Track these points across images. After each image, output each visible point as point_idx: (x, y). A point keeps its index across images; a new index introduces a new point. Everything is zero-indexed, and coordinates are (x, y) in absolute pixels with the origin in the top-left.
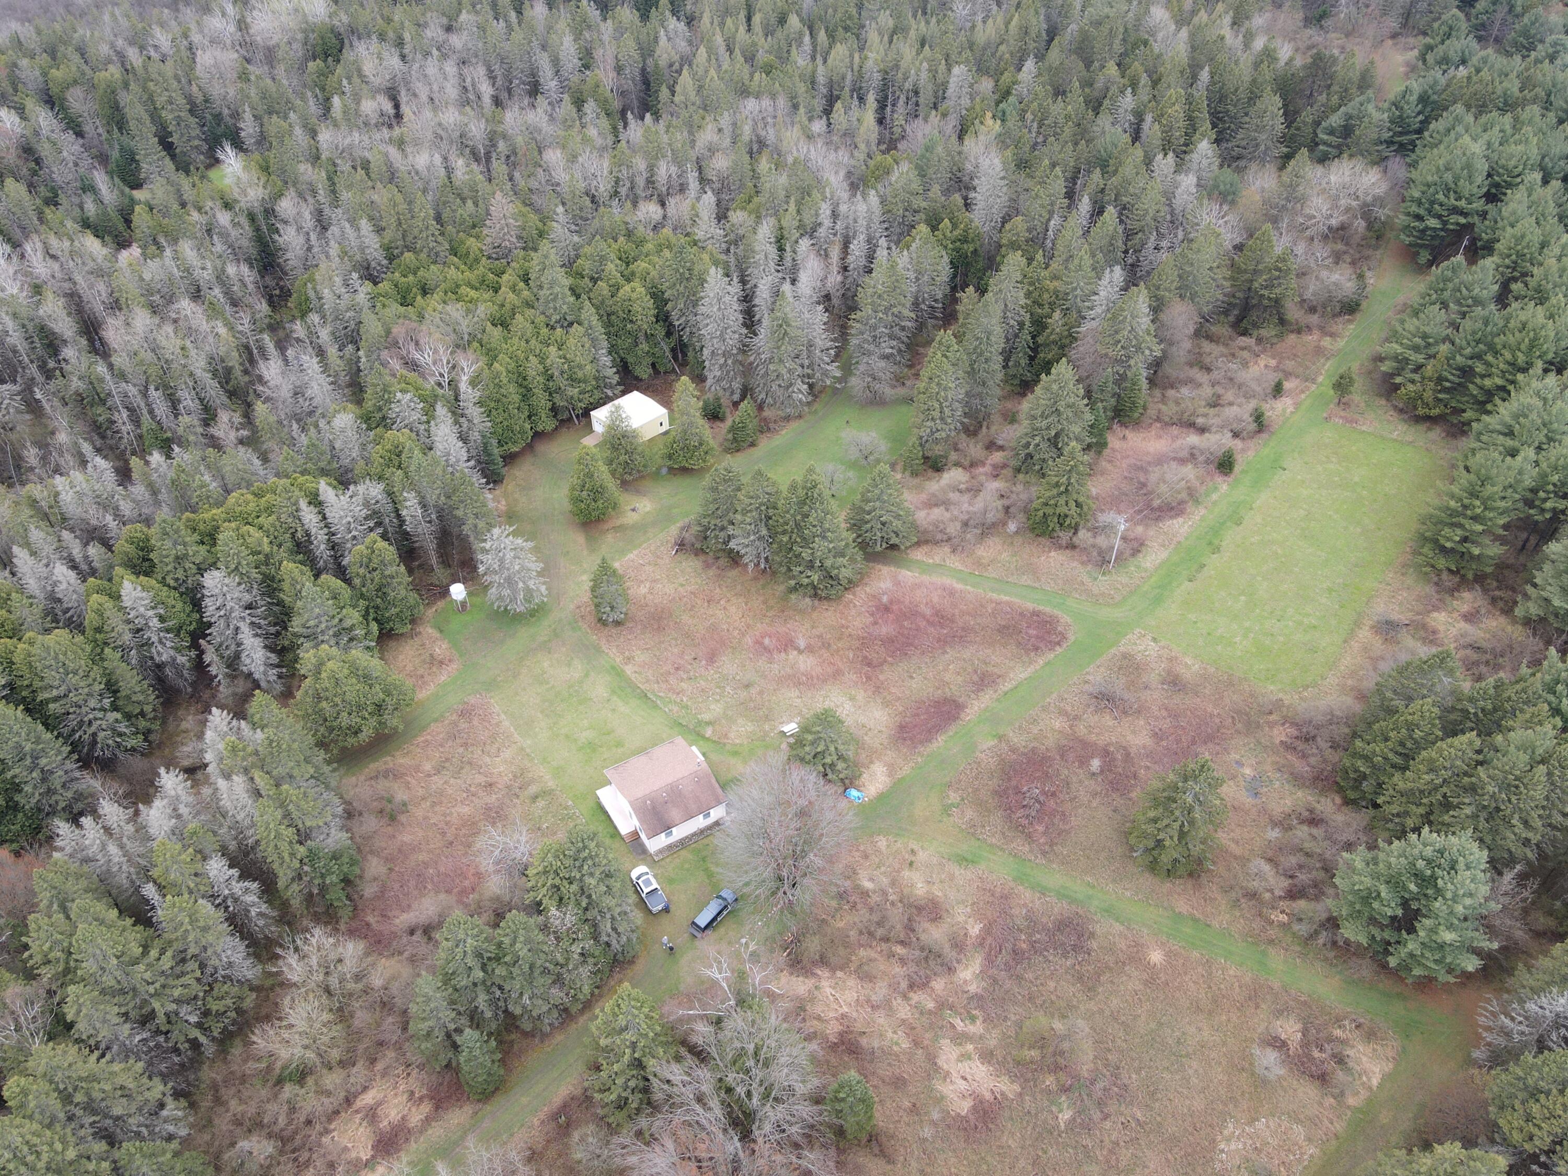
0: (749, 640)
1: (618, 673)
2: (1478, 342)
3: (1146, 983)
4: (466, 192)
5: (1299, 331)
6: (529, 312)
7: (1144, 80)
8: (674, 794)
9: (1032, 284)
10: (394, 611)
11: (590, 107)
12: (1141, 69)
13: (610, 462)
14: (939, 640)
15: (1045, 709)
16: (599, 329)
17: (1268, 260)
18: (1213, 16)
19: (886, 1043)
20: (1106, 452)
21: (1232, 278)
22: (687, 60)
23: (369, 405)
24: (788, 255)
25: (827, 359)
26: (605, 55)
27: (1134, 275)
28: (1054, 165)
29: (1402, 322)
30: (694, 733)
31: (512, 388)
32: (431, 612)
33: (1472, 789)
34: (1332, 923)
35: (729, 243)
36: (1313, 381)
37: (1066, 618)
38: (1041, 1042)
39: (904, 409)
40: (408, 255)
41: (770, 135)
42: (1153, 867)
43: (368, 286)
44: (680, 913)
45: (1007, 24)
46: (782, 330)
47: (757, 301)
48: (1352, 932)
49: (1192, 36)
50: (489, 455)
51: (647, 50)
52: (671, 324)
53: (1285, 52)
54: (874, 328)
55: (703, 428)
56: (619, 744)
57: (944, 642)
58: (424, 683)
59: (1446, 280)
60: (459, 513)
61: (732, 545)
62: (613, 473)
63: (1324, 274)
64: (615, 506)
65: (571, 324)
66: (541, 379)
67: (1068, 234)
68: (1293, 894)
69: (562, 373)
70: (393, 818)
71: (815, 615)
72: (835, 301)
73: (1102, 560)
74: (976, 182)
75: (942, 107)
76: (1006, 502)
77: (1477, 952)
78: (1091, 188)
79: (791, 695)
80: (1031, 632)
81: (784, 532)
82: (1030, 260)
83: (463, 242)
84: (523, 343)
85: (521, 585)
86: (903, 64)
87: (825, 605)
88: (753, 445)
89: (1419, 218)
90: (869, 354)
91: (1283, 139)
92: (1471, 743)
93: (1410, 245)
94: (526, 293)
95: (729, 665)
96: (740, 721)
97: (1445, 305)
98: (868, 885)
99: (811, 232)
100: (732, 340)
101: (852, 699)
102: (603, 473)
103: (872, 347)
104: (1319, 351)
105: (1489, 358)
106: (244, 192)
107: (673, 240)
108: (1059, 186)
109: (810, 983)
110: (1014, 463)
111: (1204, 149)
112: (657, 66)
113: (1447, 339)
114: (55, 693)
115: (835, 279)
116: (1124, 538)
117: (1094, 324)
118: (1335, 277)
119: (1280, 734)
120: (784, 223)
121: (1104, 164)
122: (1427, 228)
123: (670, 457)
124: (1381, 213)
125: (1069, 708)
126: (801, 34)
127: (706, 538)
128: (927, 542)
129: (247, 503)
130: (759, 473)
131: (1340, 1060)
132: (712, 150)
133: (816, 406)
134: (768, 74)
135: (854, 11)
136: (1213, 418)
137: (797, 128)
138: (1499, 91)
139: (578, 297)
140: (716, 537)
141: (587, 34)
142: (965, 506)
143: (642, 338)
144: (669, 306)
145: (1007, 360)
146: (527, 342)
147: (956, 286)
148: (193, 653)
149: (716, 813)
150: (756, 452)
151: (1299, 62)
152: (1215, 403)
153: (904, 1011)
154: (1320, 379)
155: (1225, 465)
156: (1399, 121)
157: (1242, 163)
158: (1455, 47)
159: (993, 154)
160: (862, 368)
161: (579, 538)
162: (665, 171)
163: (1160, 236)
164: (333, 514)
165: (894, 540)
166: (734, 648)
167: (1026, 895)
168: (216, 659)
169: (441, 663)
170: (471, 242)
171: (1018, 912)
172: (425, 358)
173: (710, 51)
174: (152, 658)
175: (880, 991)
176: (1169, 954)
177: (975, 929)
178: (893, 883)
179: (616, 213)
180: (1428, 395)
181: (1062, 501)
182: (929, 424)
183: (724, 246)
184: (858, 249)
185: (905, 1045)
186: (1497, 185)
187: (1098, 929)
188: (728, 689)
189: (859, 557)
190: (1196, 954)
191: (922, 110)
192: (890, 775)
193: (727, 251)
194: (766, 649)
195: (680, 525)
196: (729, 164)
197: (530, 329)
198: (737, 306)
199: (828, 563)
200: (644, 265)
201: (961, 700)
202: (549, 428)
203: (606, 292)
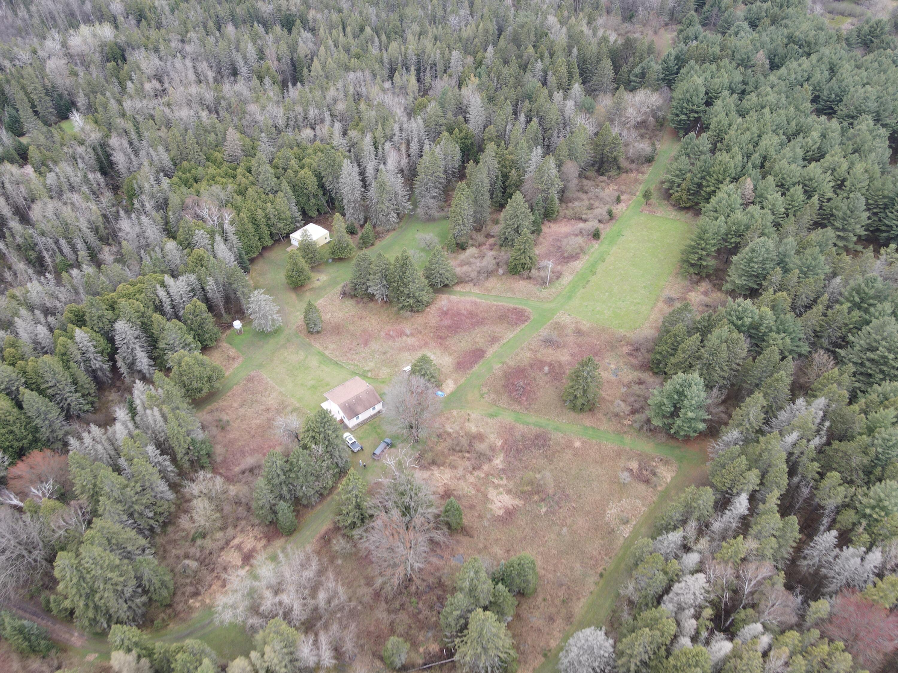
0: (383, 334)
1: (323, 355)
2: (703, 171)
3: (574, 455)
4: (210, 129)
5: (627, 172)
6: (254, 187)
7: (546, 54)
8: (358, 400)
9: (500, 157)
10: (207, 336)
11: (267, 80)
12: (544, 48)
13: (304, 257)
14: (472, 325)
15: (522, 349)
16: (291, 193)
17: (610, 139)
18: (578, 20)
19: (465, 492)
20: (542, 234)
21: (594, 149)
22: (314, 54)
23: (181, 238)
24: (380, 150)
25: (405, 201)
26: (271, 51)
27: (548, 149)
28: (506, 99)
29: (671, 164)
30: (364, 376)
31: (250, 225)
32: (224, 336)
33: (699, 358)
34: (649, 421)
35: (350, 147)
36: (635, 194)
37: (528, 309)
38: (531, 483)
39: (445, 222)
40: (185, 163)
41: (364, 91)
42: (574, 408)
44: (368, 451)
45: (477, 27)
46: (382, 188)
47: (367, 175)
48: (657, 422)
49: (569, 30)
50: (243, 259)
51: (293, 49)
52: (325, 189)
53: (613, 37)
54: (426, 184)
55: (348, 238)
56: (327, 384)
57: (474, 325)
58: (228, 368)
59: (688, 144)
60: (235, 286)
61: (369, 291)
62: (307, 262)
63: (636, 144)
64: (309, 279)
65: (277, 192)
66: (264, 220)
67: (515, 132)
68: (634, 412)
69: (275, 216)
70: (223, 429)
71: (412, 320)
72: (406, 172)
73: (543, 283)
74: (469, 109)
75: (449, 72)
76: (497, 261)
77: (704, 421)
78: (525, 109)
79: (406, 355)
80: (513, 317)
81: (395, 282)
82: (498, 146)
83: (212, 154)
84: (253, 203)
85: (270, 318)
86: (427, 51)
87: (417, 314)
88: (372, 245)
89: (677, 115)
90: (424, 196)
91: (614, 80)
92: (697, 338)
93: (675, 128)
94: (251, 178)
95: (374, 345)
96: (384, 368)
97: (688, 155)
98: (450, 430)
99: (391, 139)
100: (358, 194)
101: (434, 354)
102: (303, 263)
103: (426, 193)
104: (636, 180)
105: (708, 178)
106: (88, 135)
107: (322, 147)
108: (509, 109)
109: (429, 473)
110: (499, 242)
111: (577, 88)
112: (299, 57)
113: (690, 171)
114: (50, 384)
115: (404, 161)
116: (553, 272)
117: (531, 174)
118: (641, 145)
119: (626, 349)
120: (377, 135)
121: (530, 97)
122: (681, 120)
123: (333, 253)
124: (660, 114)
125: (533, 348)
126: (372, 36)
127: (356, 289)
128: (462, 282)
129: (128, 289)
130: (380, 254)
131: (655, 474)
132: (335, 100)
133: (401, 224)
134: (358, 58)
135: (398, 23)
136: (589, 215)
137: (377, 87)
138: (710, 53)
139: (278, 178)
140: (361, 288)
141: (259, 42)
142: (478, 264)
143: (312, 197)
144: (324, 179)
145: (492, 194)
146: (255, 202)
147: (464, 160)
148: (111, 363)
149: (379, 407)
150: (375, 247)
151: (619, 42)
152: (591, 208)
153: (471, 479)
154: (638, 194)
155: (596, 235)
156: (667, 69)
157: (596, 93)
158: (691, 31)
159: (476, 95)
160: (422, 203)
161: (293, 295)
162: (312, 113)
163: (559, 131)
164: (172, 291)
165: (446, 282)
166: (376, 338)
167: (520, 427)
168: (123, 365)
169: (234, 359)
170: (217, 154)
171: (518, 435)
172: (204, 213)
173: (327, 48)
174: (91, 367)
175: (460, 472)
176: (583, 442)
177: (499, 443)
178: (461, 428)
179: (290, 135)
180: (684, 197)
181: (522, 257)
182: (457, 227)
183: (348, 148)
184: (414, 145)
185: (473, 492)
186: (711, 98)
187: (552, 437)
188: (376, 355)
189: (431, 291)
190: (594, 441)
191: (439, 74)
192: (455, 384)
193: (350, 151)
194: (391, 337)
195: (342, 285)
196: (344, 107)
197: (256, 195)
198: (358, 178)
199: (417, 294)
200: (308, 160)
201: (484, 349)
202: (270, 244)
203: (292, 175)
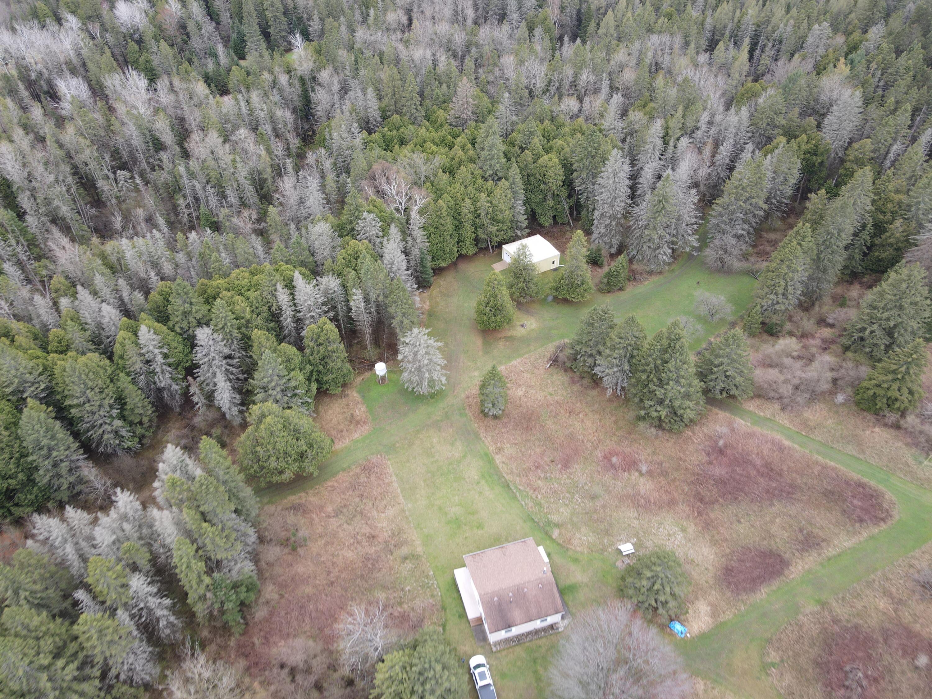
0: (598, 454)
1: (490, 461)
4: (444, 78)
6: (471, 166)
8: (519, 595)
9: (878, 194)
10: (331, 376)
11: (538, 31)
13: (511, 287)
14: (768, 492)
15: (870, 584)
16: (520, 185)
22: (611, 6)
23: (344, 218)
24: (671, 148)
25: (690, 232)
30: (543, 532)
31: (449, 220)
32: (359, 379)
35: (626, 134)
37: (889, 495)
39: (746, 279)
40: (396, 117)
41: (666, 61)
43: (365, 134)
46: (661, 205)
47: (641, 180)
50: (424, 267)
52: (573, 189)
54: (733, 213)
55: (586, 271)
56: (480, 526)
57: (772, 495)
58: (342, 437)
60: (392, 310)
61: (597, 370)
62: (511, 295)
64: (509, 321)
65: (500, 179)
66: (471, 216)
67: (915, 157)
69: (487, 213)
70: (294, 549)
71: (657, 443)
72: (703, 188)
74: (829, 111)
75: (803, 52)
76: (835, 375)
79: (630, 515)
80: (856, 502)
81: (644, 371)
83: (434, 112)
84: (463, 188)
85: (427, 375)
86: (774, 20)
87: (667, 435)
88: (621, 289)
90: (724, 232)
94: (471, 152)
95: (580, 473)
96: (584, 529)
99: (691, 134)
100: (619, 207)
101: (684, 530)
102: (504, 295)
103: (728, 228)
106: (301, 65)
107: (585, 127)
108: (904, 118)
110: (844, 341)
112: (589, 8)
114: (75, 402)
115: (704, 171)
120: (671, 124)
123: (557, 289)
125: (894, 590)
127: (575, 360)
128: (759, 396)
129: (244, 278)
130: (631, 319)
132: (621, 67)
133: (674, 267)
134: (669, 19)
137: (687, 59)
139: (509, 159)
140: (585, 361)
142: (799, 373)
143: (550, 196)
144: (575, 174)
145: (848, 255)
146: (466, 187)
147: (806, 187)
148: (183, 385)
149: (554, 618)
150: (622, 295)
160: (717, 242)
161: (477, 341)
162: (586, 77)
164: (300, 297)
165: (734, 392)
166: (586, 459)
168: (198, 392)
169: (358, 423)
170: (441, 113)
172: (391, 190)
174: (155, 383)
179: (545, 104)
181: (895, 386)
182: (772, 296)
183: (622, 136)
184: (725, 150)
188: (577, 496)
189: (702, 401)
192: (713, 616)
193: (624, 140)
194: (613, 466)
195: (557, 343)
196: (633, 77)
197: (469, 178)
198: (627, 182)
199: (677, 403)
200: (560, 142)
201: (787, 556)
202: (470, 253)
203: (530, 159)
